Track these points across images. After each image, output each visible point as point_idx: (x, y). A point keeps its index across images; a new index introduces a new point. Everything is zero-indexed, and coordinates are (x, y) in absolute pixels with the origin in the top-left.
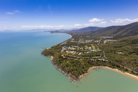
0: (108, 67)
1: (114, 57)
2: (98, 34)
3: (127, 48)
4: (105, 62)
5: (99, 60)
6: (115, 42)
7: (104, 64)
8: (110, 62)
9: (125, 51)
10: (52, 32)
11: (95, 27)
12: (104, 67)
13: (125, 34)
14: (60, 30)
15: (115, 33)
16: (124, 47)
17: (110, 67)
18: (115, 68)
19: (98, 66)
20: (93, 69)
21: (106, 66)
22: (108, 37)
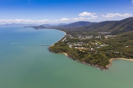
0: (124, 58)
1: (125, 50)
2: (93, 29)
3: (131, 42)
4: (119, 54)
5: (114, 53)
6: (117, 37)
7: (120, 56)
8: (124, 54)
9: (130, 44)
10: (36, 28)
11: (86, 22)
12: (120, 58)
13: (122, 29)
14: (44, 25)
15: (112, 28)
16: (128, 41)
17: (125, 58)
18: (130, 59)
19: (115, 58)
20: (112, 60)
21: (122, 57)
22: (106, 33)
